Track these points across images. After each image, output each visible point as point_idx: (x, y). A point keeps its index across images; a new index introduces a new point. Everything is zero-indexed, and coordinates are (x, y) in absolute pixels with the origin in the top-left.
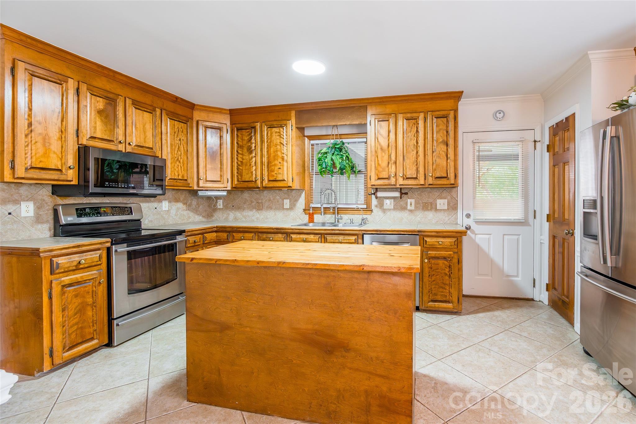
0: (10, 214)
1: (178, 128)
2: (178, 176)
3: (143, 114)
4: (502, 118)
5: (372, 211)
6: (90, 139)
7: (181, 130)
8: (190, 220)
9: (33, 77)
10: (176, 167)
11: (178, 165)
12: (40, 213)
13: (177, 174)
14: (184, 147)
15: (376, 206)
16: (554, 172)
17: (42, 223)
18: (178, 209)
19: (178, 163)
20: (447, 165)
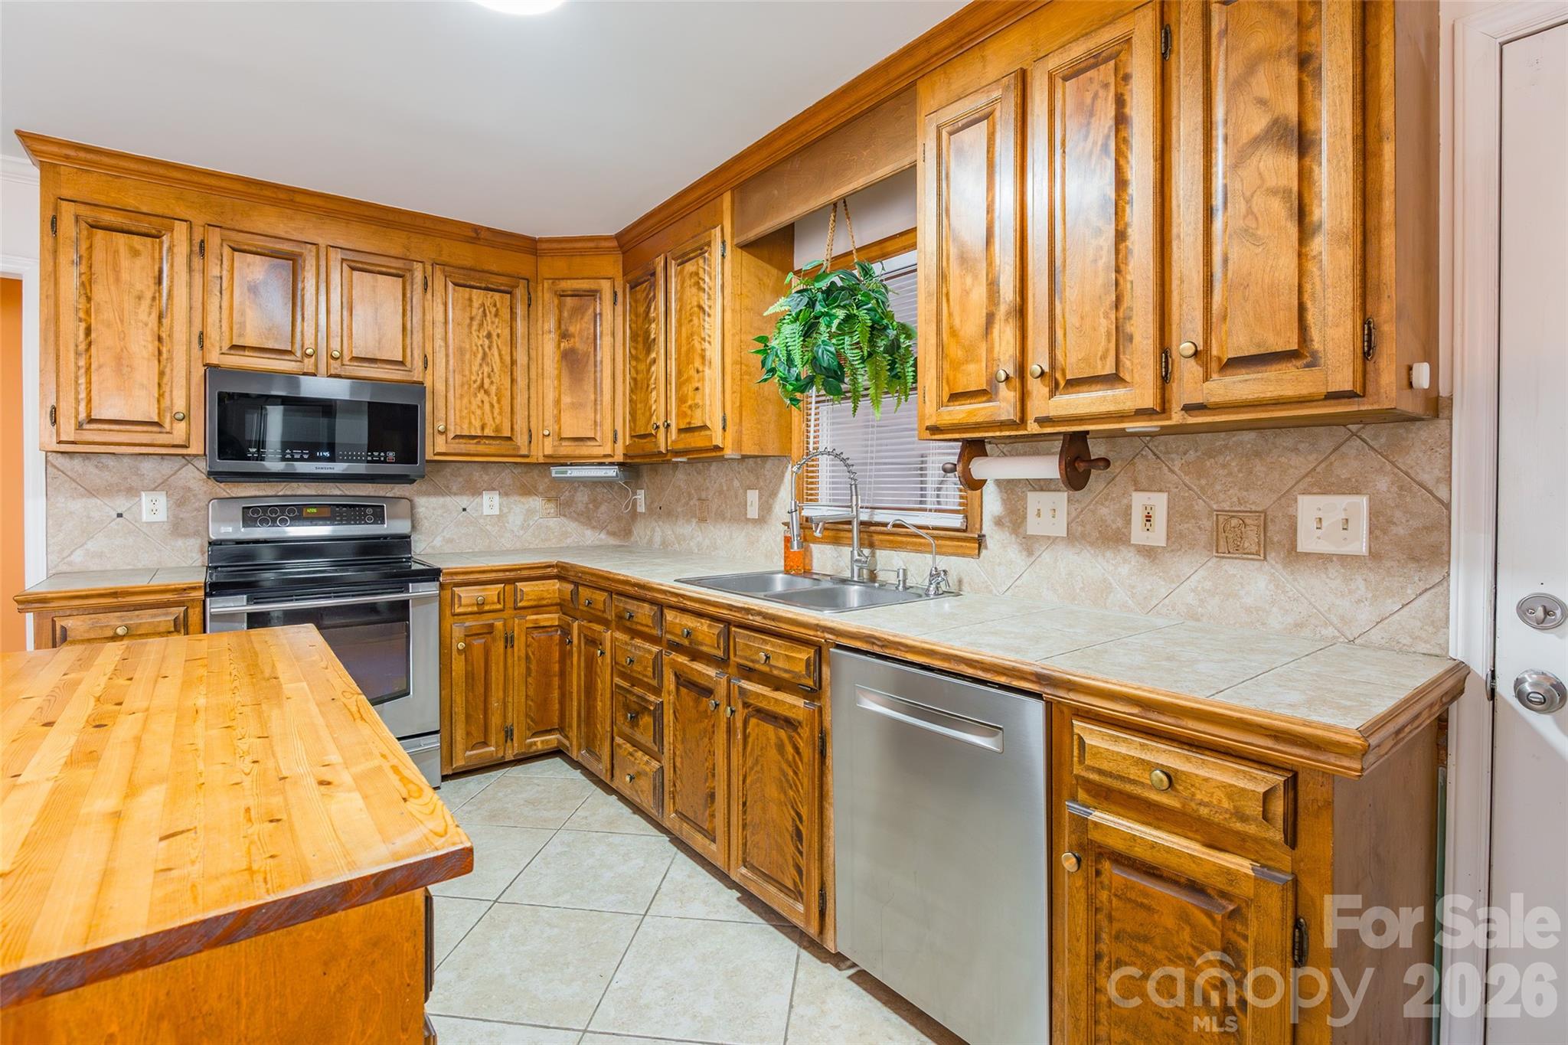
0: (120, 515)
1: (483, 305)
2: (483, 428)
3: (376, 281)
5: (980, 541)
6: (232, 352)
7: (493, 310)
8: (569, 541)
9: (94, 230)
10: (474, 407)
11: (483, 402)
12: (181, 516)
13: (477, 424)
14: (503, 352)
15: (999, 522)
17: (186, 536)
18: (530, 512)
19: (481, 395)
20: (1303, 273)
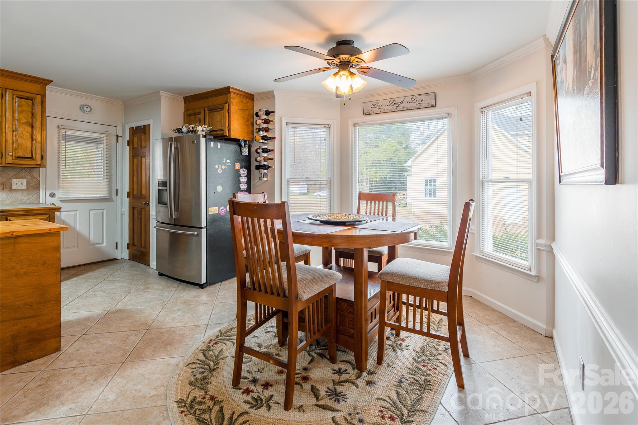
4: (89, 112)
16: (133, 161)
20: (32, 146)
